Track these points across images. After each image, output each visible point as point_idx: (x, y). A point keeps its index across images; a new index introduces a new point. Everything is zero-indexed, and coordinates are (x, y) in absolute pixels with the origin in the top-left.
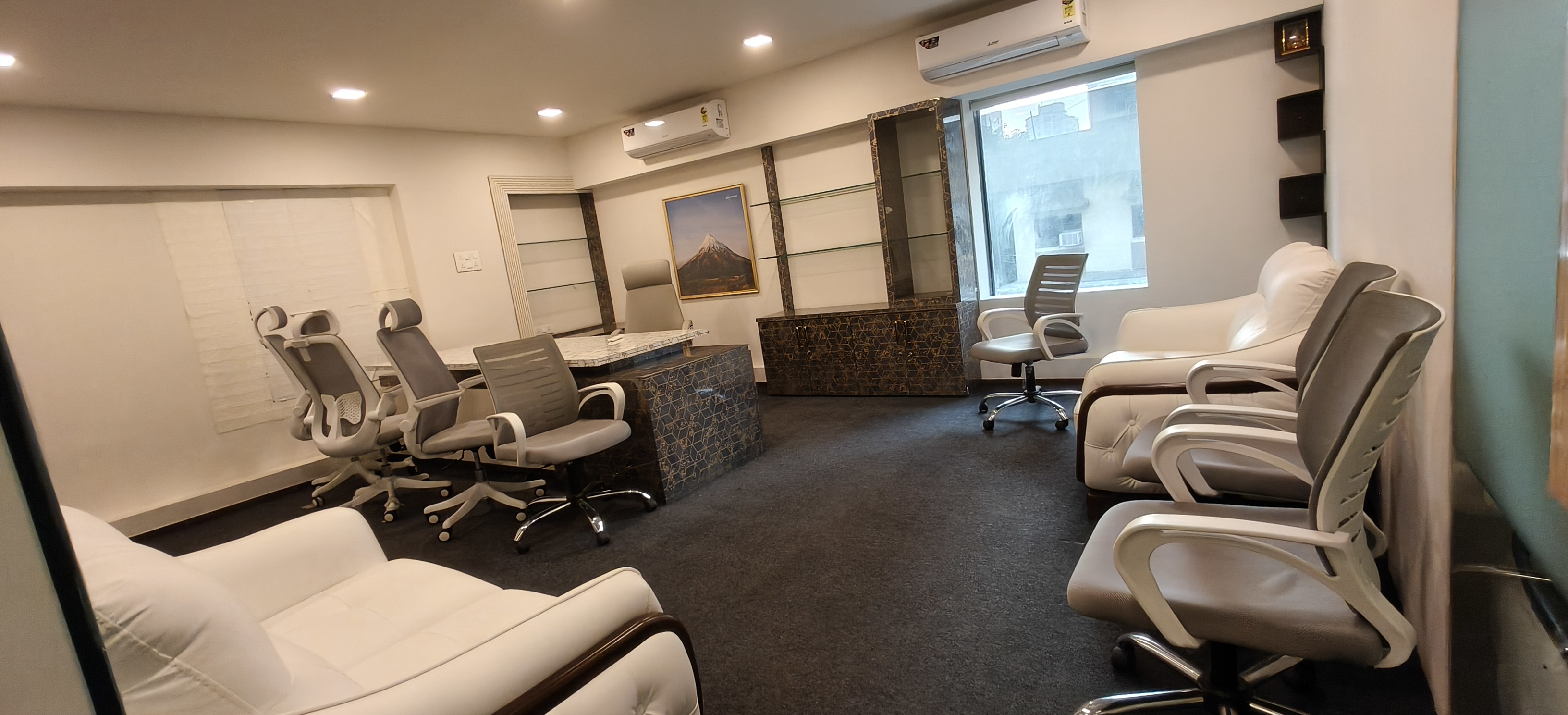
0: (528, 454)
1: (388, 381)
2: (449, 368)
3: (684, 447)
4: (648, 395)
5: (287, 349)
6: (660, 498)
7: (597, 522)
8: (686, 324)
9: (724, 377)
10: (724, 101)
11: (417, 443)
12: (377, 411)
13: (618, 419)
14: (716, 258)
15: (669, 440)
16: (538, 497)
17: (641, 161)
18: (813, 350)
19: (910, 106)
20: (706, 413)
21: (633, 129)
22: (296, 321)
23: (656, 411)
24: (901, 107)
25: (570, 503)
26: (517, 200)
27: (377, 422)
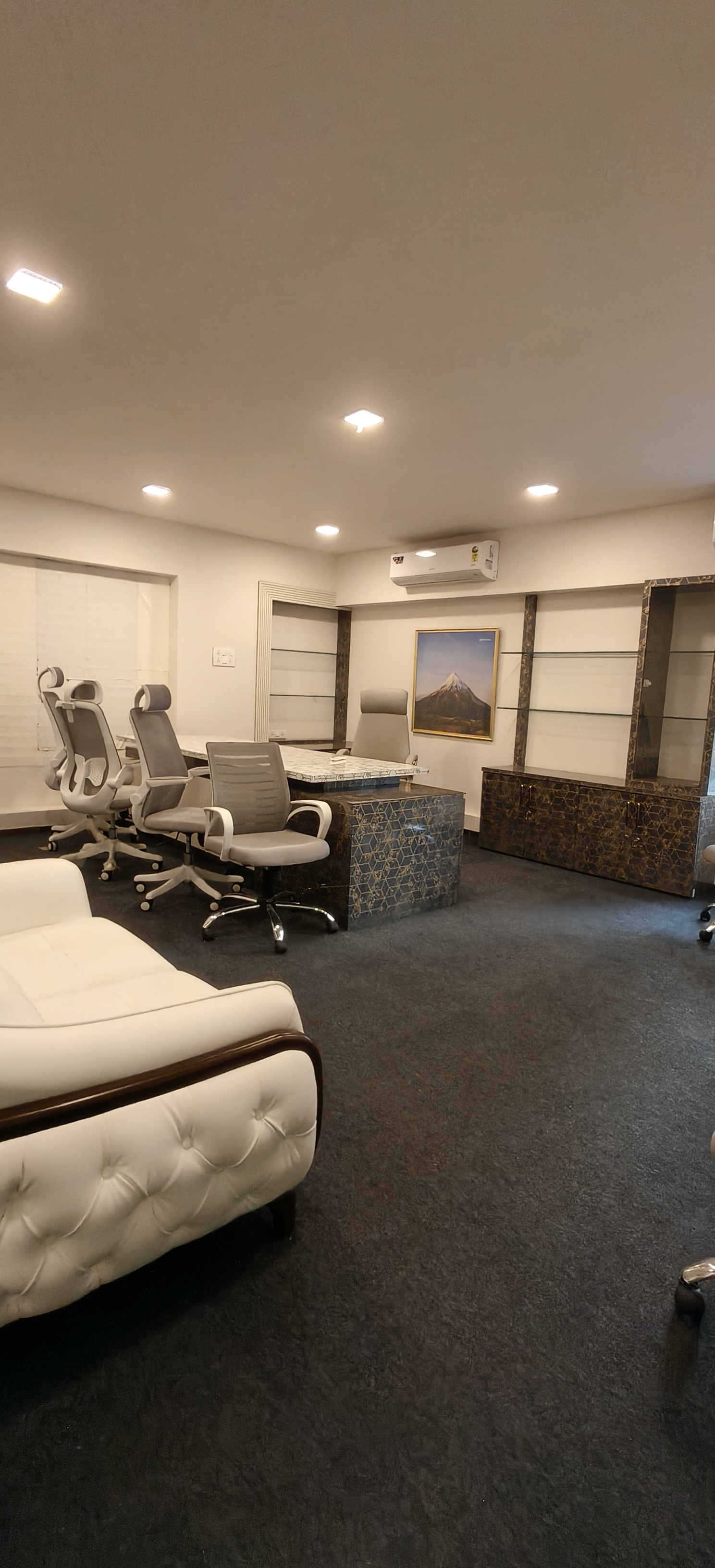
0: (231, 851)
1: (131, 753)
2: (183, 753)
3: (377, 880)
4: (355, 821)
5: (58, 708)
6: (343, 923)
7: (278, 930)
8: (410, 759)
9: (432, 820)
10: (497, 543)
11: (142, 816)
12: (116, 779)
13: (320, 838)
14: (456, 698)
15: (364, 869)
16: (234, 892)
17: (403, 589)
18: (534, 811)
19: (695, 578)
20: (406, 851)
21: (402, 558)
22: (70, 685)
23: (358, 838)
24: (685, 578)
25: (259, 906)
26: (280, 607)
27: (114, 788)
